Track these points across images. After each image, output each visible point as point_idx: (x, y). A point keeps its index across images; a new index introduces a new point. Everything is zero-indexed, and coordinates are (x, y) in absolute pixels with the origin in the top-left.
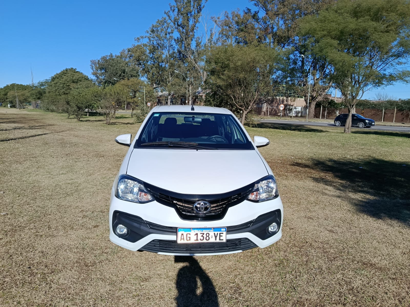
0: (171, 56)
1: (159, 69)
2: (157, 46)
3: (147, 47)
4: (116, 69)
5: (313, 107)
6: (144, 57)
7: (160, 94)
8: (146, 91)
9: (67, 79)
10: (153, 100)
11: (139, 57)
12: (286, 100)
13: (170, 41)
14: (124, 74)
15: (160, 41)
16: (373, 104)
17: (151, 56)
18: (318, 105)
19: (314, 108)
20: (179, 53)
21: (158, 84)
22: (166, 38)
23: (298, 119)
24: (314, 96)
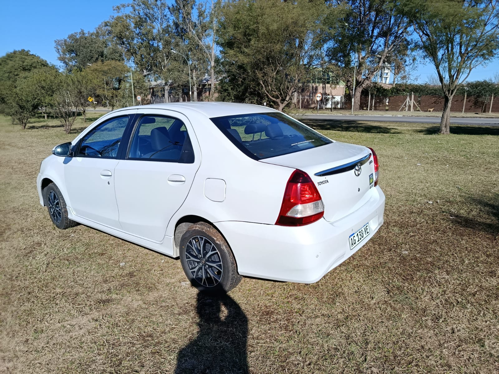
0: (166, 31)
1: (150, 50)
2: (145, 17)
3: (131, 20)
4: (91, 51)
5: (358, 96)
6: (128, 34)
7: (154, 83)
8: (133, 79)
9: (15, 65)
10: (144, 92)
11: (121, 33)
12: (323, 86)
13: (163, 9)
14: (102, 58)
15: (149, 9)
16: (432, 90)
17: (138, 31)
18: (365, 93)
19: (359, 98)
20: (176, 26)
21: (150, 70)
22: (156, 5)
23: (339, 112)
24: (360, 80)
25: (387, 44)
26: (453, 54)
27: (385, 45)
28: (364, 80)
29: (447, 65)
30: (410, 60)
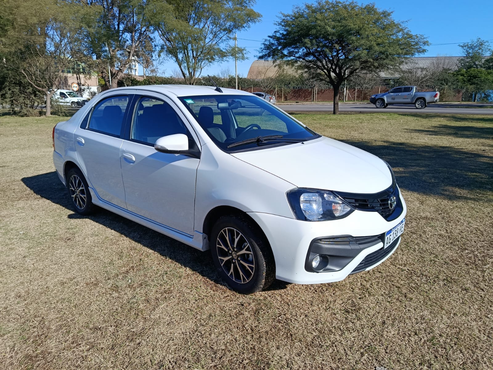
12: (77, 76)
18: (120, 84)
24: (114, 72)
25: (133, 40)
26: (189, 57)
27: (132, 40)
28: (118, 71)
29: (186, 65)
30: (156, 55)
